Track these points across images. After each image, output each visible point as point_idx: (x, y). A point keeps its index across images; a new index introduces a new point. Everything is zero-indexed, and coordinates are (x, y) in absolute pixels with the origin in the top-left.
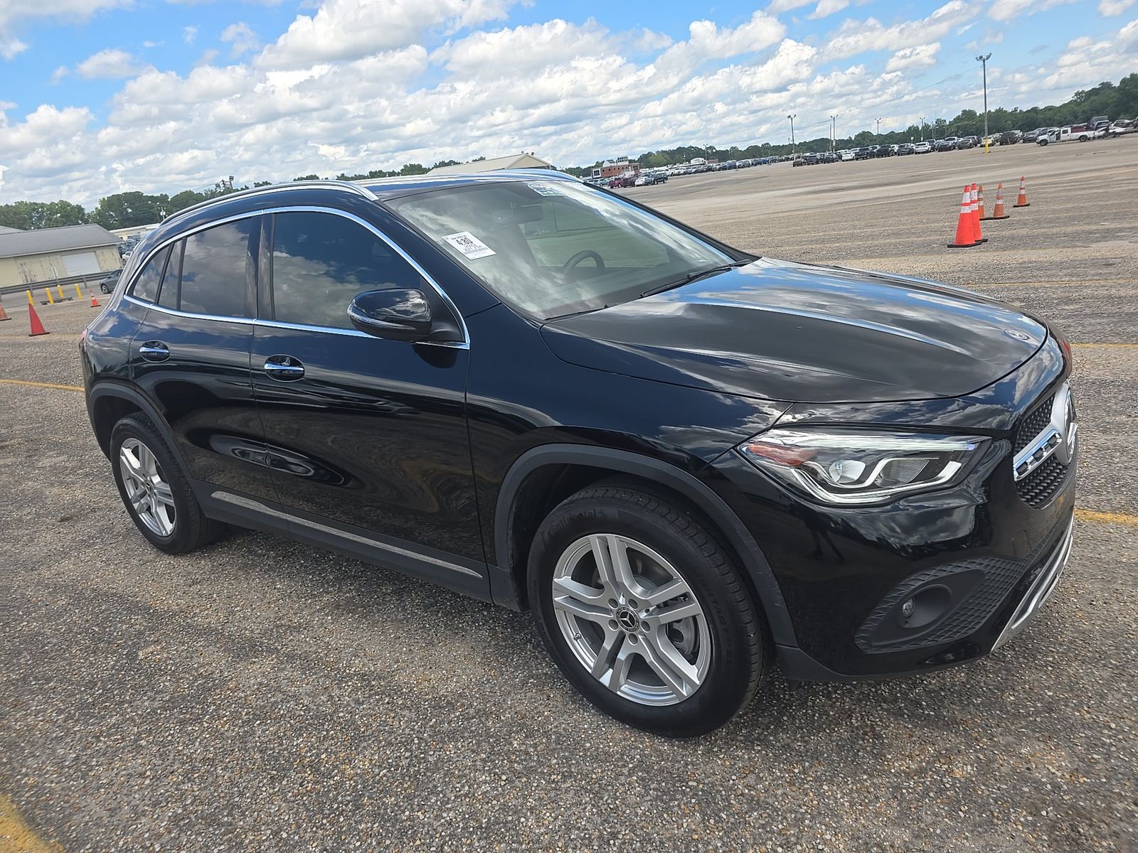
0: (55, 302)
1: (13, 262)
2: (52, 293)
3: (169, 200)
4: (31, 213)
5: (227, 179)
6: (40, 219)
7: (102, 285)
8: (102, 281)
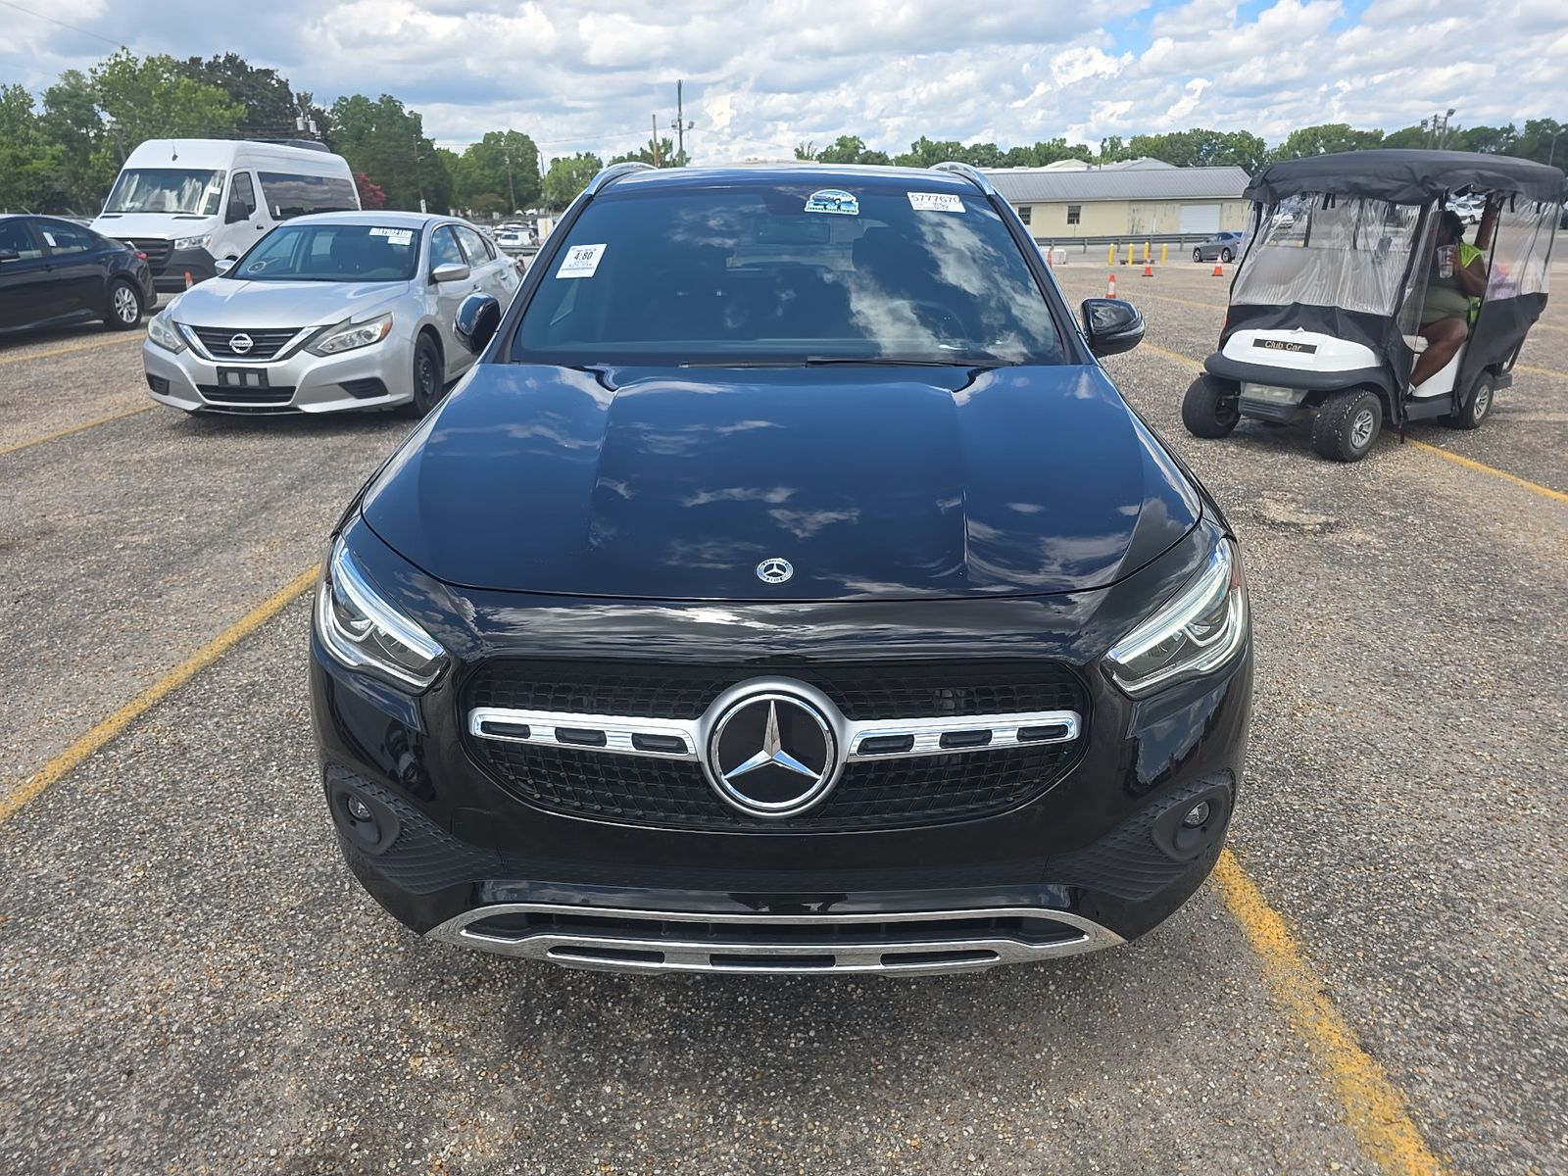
0: (1133, 263)
1: (1126, 206)
2: (1134, 252)
3: (1383, 139)
4: (1201, 145)
5: (1443, 114)
6: (1209, 153)
7: (1197, 249)
8: (1198, 245)
